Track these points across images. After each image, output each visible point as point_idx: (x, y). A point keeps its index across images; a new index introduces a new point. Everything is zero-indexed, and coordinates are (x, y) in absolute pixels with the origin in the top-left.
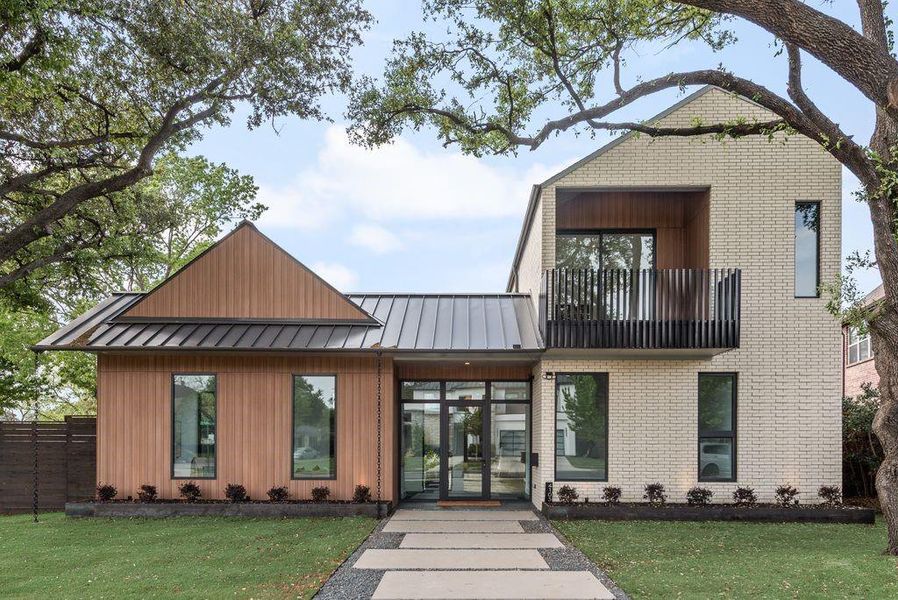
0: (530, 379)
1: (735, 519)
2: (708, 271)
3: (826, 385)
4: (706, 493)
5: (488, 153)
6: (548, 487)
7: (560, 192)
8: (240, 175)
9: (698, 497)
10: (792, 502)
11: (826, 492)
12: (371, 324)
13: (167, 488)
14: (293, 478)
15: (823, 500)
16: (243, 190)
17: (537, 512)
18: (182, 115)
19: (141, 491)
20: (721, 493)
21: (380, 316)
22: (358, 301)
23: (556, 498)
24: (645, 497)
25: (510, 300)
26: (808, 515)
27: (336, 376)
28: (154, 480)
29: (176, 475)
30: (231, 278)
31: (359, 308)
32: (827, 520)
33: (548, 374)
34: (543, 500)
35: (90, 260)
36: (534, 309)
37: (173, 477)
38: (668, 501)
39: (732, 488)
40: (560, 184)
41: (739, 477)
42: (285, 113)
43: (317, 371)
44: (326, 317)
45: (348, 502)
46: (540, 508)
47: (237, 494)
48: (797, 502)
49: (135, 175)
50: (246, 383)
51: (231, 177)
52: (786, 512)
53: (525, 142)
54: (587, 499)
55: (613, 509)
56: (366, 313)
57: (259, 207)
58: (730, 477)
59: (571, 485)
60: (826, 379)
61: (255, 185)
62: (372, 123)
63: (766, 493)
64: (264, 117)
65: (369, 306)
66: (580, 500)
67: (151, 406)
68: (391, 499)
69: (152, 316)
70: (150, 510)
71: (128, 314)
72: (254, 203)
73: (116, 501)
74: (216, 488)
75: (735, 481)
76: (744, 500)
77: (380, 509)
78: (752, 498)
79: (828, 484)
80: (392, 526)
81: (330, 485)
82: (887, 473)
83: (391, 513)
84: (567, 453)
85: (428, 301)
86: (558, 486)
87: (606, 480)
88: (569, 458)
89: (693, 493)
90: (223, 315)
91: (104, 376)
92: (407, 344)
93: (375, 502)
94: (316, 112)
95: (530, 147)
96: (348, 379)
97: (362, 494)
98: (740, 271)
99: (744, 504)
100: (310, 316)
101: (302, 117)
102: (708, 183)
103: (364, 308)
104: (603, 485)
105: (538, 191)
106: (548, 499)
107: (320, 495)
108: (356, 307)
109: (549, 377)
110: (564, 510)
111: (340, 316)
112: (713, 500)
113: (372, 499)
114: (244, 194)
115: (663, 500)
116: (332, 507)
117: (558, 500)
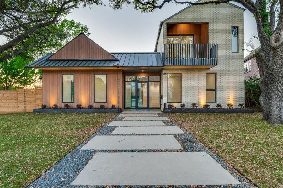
0: (160, 75)
1: (216, 112)
2: (209, 44)
3: (240, 76)
4: (208, 106)
5: (148, 12)
6: (165, 104)
7: (167, 24)
8: (84, 25)
9: (206, 107)
10: (231, 108)
11: (240, 105)
12: (116, 60)
13: (61, 105)
14: (95, 102)
15: (239, 107)
16: (84, 29)
17: (162, 112)
18: (66, 6)
19: (53, 106)
20: (213, 106)
21: (119, 58)
22: (113, 55)
23: (167, 107)
24: (192, 107)
25: (154, 54)
26: (236, 111)
27: (106, 74)
28: (58, 103)
29: (63, 102)
30: (78, 49)
31: (113, 56)
32: (241, 112)
33: (165, 73)
34: (164, 108)
35: (44, 46)
36: (161, 56)
37: (62, 102)
38: (198, 108)
39: (215, 104)
40: (167, 21)
41: (217, 101)
42: (93, 4)
43: (101, 73)
44: (104, 58)
45: (110, 109)
46: (163, 110)
47: (79, 107)
48: (233, 108)
49: (53, 22)
50: (82, 76)
51: (81, 26)
52: (230, 111)
53: (158, 7)
54: (176, 108)
55: (183, 110)
56: (115, 58)
57: (89, 33)
58: (215, 101)
59: (171, 104)
60: (241, 74)
61: (88, 28)
62: (115, 3)
63: (224, 106)
64: (87, 5)
65: (116, 56)
66: (174, 108)
67: (56, 83)
68: (122, 108)
69: (57, 58)
70: (56, 111)
71: (50, 58)
72: (87, 33)
73: (47, 109)
74: (74, 105)
75: (216, 102)
76: (219, 107)
77: (118, 111)
78: (221, 107)
79: (241, 103)
80: (121, 115)
81: (105, 105)
82: (263, 96)
83: (122, 112)
84: (170, 98)
85: (132, 54)
86: (167, 104)
87: (181, 102)
88: (171, 99)
89: (205, 105)
90: (76, 58)
91: (44, 75)
92: (126, 65)
93: (117, 109)
94: (101, 3)
95: (159, 8)
96: (110, 75)
97: (113, 107)
98: (217, 44)
99: (219, 108)
100: (99, 58)
101: (97, 5)
102: (208, 21)
103: (114, 56)
104: (180, 104)
105: (162, 23)
106: (165, 108)
107: (102, 107)
108: (112, 56)
109: (165, 74)
110: (169, 110)
111: (108, 58)
112: (210, 107)
113: (116, 108)
114: (85, 30)
115: (197, 108)
116: (105, 110)
117: (168, 108)
